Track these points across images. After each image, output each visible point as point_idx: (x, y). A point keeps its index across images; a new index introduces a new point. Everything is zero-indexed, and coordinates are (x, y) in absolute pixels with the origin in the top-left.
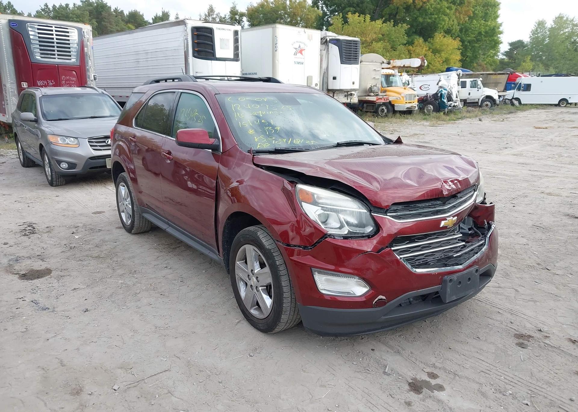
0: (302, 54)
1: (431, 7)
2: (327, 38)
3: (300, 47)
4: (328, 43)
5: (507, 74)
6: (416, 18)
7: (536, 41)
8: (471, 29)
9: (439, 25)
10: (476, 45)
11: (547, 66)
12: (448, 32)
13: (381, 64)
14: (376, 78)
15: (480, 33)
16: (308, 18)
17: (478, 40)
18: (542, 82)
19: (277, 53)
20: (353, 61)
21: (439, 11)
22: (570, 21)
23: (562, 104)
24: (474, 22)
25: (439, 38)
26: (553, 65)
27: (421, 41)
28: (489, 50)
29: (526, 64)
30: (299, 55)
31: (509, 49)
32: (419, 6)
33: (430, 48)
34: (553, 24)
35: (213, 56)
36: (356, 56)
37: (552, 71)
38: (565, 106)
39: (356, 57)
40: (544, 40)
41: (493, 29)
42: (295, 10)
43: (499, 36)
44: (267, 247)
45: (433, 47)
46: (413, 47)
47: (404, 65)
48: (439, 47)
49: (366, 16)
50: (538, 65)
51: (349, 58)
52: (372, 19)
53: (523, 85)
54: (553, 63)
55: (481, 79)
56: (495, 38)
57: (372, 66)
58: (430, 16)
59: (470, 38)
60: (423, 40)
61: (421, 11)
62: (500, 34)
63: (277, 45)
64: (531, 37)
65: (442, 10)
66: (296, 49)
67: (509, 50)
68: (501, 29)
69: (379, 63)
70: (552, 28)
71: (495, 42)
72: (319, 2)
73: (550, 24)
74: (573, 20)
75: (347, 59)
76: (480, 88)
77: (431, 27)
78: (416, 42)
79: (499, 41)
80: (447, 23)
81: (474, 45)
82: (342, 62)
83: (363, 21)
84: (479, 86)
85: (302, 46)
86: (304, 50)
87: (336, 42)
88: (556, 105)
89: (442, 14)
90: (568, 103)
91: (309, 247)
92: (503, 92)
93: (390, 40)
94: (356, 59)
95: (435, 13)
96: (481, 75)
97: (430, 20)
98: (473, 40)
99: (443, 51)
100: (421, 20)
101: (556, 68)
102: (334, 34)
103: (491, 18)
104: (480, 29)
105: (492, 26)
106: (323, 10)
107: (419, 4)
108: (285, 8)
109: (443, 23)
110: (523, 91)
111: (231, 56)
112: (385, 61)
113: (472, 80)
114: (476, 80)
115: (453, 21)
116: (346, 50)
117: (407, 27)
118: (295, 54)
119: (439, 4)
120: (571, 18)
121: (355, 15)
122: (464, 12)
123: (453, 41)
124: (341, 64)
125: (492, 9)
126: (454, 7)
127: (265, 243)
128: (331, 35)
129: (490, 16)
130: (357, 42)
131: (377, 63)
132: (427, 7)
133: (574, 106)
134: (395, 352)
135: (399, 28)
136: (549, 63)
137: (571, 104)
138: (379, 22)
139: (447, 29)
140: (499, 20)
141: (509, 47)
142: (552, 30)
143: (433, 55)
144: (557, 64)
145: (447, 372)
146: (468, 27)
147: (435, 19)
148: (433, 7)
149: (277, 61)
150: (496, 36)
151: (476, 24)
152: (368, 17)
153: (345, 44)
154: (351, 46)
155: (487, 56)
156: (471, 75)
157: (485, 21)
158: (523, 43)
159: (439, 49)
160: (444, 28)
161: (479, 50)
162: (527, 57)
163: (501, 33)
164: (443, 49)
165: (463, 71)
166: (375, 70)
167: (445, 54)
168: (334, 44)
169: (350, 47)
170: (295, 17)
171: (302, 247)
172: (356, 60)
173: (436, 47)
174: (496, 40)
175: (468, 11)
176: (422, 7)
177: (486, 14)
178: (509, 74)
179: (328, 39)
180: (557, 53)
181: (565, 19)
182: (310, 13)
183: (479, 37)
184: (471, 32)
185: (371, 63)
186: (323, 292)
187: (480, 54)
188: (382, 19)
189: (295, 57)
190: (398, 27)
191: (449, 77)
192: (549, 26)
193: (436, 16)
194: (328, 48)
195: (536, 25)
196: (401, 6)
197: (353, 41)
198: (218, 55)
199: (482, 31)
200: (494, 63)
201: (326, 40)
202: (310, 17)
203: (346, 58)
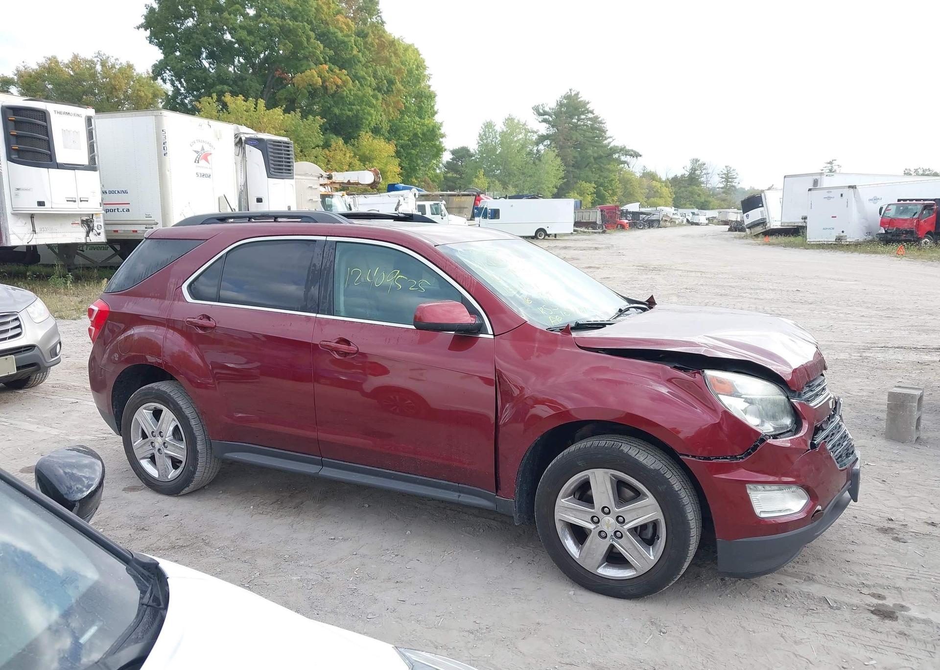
0: (207, 161)
1: (350, 93)
2: (242, 136)
3: (203, 149)
4: (243, 143)
5: (473, 195)
6: (329, 108)
7: (486, 150)
8: (402, 128)
9: (364, 121)
10: (413, 151)
11: (505, 186)
12: (376, 131)
13: (319, 178)
14: (314, 200)
15: (416, 135)
16: (141, 97)
17: (415, 146)
18: (512, 206)
19: (167, 158)
20: (285, 173)
21: (361, 100)
22: (523, 125)
23: (540, 236)
24: (406, 119)
25: (366, 139)
26: (511, 183)
27: (340, 142)
28: (430, 161)
29: (480, 181)
30: (202, 162)
31: (451, 159)
32: (332, 92)
33: (355, 156)
34: (503, 127)
35: (51, 161)
36: (289, 166)
37: (512, 191)
38: (544, 239)
39: (289, 168)
40: (495, 149)
41: (432, 130)
42: (115, 81)
43: (441, 140)
44: (652, 467)
45: (360, 153)
46: (329, 151)
47: (349, 181)
48: (369, 153)
49: (259, 102)
50: (493, 182)
51: (280, 169)
52: (269, 107)
53: (490, 211)
54: (511, 179)
55: (444, 202)
56: (438, 143)
57: (306, 181)
58: (349, 107)
59: (403, 141)
60: (343, 141)
61: (335, 99)
62: (442, 138)
63: (167, 145)
64: (478, 143)
65: (365, 99)
66: (197, 152)
67: (451, 161)
68: (442, 131)
69: (316, 176)
70: (503, 132)
71: (437, 149)
72: (165, 72)
73: (500, 127)
74: (525, 124)
75: (276, 171)
76: (445, 215)
77: (351, 123)
78: (334, 145)
79: (442, 148)
80: (374, 118)
81: (409, 151)
82: (270, 175)
83: (252, 109)
84: (443, 213)
85: (207, 148)
86: (211, 154)
87: (258, 143)
88: (532, 238)
89: (365, 105)
90: (546, 234)
91: (738, 457)
92: (471, 220)
93: (298, 140)
94: (289, 170)
95: (356, 103)
96: (441, 196)
97: (350, 113)
98: (408, 145)
99: (375, 158)
100: (337, 111)
101: (516, 186)
102: (250, 131)
103: (428, 114)
104: (414, 129)
105: (430, 125)
106: (174, 86)
107: (332, 88)
108: (93, 76)
109: (370, 118)
110: (491, 219)
111: (85, 161)
112: (325, 174)
113: (432, 203)
114: (438, 204)
115: (381, 116)
116: (274, 157)
117: (322, 121)
118: (197, 161)
119: (359, 90)
120: (522, 121)
121: (239, 98)
122: (392, 104)
123: (387, 145)
124: (268, 177)
125: (428, 101)
126: (380, 96)
127: (645, 462)
128: (247, 132)
129: (426, 112)
130: (289, 144)
131: (313, 176)
132: (345, 93)
133: (554, 238)
134: (805, 580)
135: (309, 122)
136: (507, 179)
137: (549, 235)
138: (278, 111)
139: (374, 126)
140: (438, 118)
141: (451, 156)
142: (503, 135)
143: (362, 164)
144: (516, 181)
145: (886, 588)
146: (399, 126)
147: (358, 111)
148: (352, 94)
149: (168, 173)
150: (437, 140)
151: (408, 122)
152: (262, 102)
153: (272, 146)
154: (281, 150)
155: (429, 169)
156: (427, 195)
157: (420, 118)
158: (468, 151)
159: (368, 156)
160: (371, 126)
161: (417, 159)
162: (479, 171)
163: (443, 136)
164: (375, 156)
165: (418, 190)
166: (311, 187)
167: (378, 163)
168: (255, 146)
169: (279, 152)
170: (115, 94)
171: (729, 457)
172: (289, 172)
173: (364, 153)
174: (439, 146)
175: (398, 102)
176: (336, 92)
177: (421, 108)
178: (476, 196)
179: (243, 139)
180: (514, 166)
181: (516, 121)
182: (142, 89)
183: (415, 141)
184: (402, 133)
185: (304, 177)
186: (763, 515)
187: (418, 165)
188: (282, 106)
189: (197, 166)
190: (307, 120)
191: (406, 199)
192: (499, 130)
193: (359, 108)
194: (244, 153)
195: (483, 127)
196: (305, 88)
197: (283, 143)
198: (60, 159)
199: (418, 131)
200: (438, 179)
201: (241, 139)
202: (143, 94)
203: (274, 169)
